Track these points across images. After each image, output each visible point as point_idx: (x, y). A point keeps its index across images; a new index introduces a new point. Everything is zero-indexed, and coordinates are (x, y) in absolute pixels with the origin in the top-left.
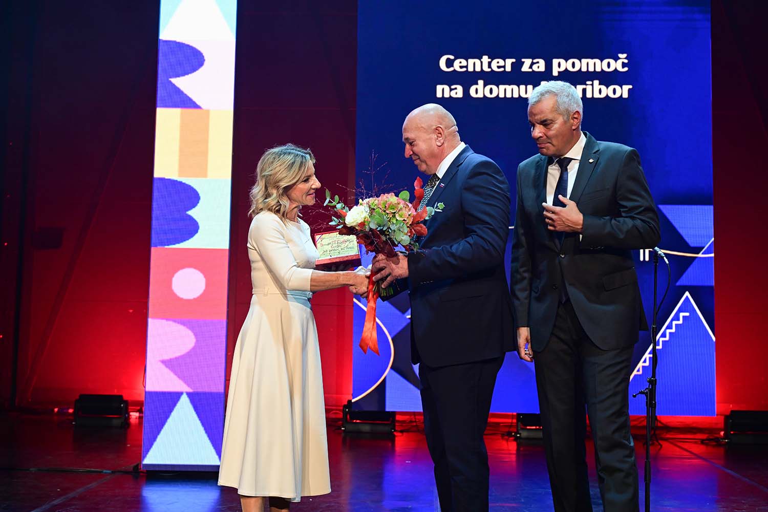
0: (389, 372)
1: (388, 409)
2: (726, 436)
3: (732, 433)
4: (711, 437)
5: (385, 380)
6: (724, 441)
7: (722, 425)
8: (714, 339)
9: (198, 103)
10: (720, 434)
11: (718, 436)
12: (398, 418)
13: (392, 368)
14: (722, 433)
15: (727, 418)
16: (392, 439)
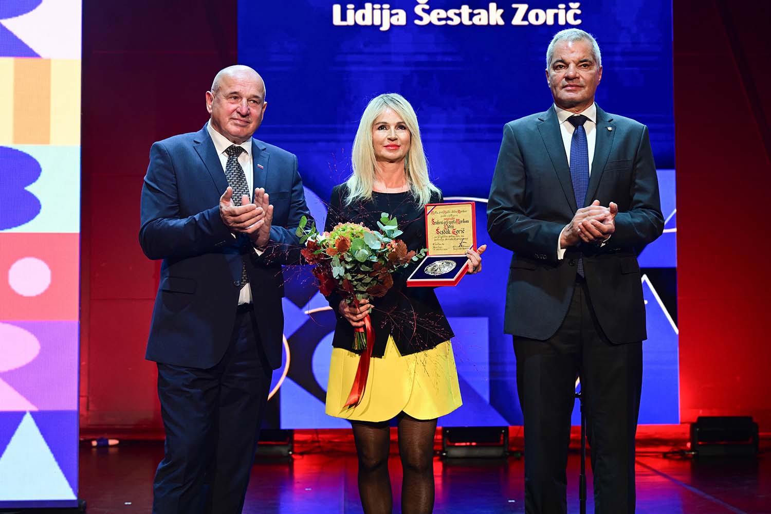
0: (284, 380)
1: (284, 426)
2: (692, 449)
3: (700, 443)
4: (676, 450)
5: (279, 390)
6: (690, 453)
7: (688, 436)
8: (677, 331)
9: (36, 50)
10: (686, 445)
11: (682, 448)
12: (297, 437)
13: (288, 376)
14: (689, 445)
15: (693, 426)
16: (290, 464)
